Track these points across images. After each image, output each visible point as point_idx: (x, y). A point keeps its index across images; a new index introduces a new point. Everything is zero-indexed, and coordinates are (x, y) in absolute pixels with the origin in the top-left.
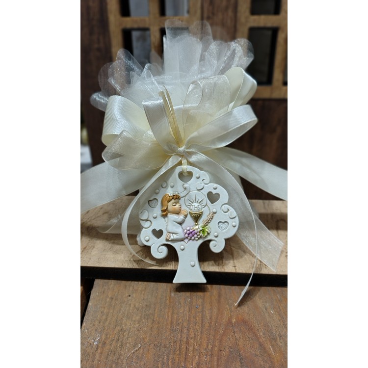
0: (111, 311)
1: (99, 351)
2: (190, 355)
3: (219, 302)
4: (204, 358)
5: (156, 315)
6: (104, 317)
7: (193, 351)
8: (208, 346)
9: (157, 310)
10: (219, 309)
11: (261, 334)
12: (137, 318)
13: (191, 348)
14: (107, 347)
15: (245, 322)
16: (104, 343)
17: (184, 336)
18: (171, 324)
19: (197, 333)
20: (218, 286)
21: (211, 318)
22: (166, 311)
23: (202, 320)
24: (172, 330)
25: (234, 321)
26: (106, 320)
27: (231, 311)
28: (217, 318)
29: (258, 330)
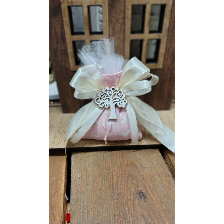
0: (81, 164)
1: (80, 179)
2: (114, 177)
3: (123, 157)
4: (119, 178)
5: (99, 164)
6: (79, 167)
7: (115, 176)
8: (120, 173)
9: (99, 162)
10: (123, 160)
11: (139, 168)
12: (92, 166)
13: (114, 175)
14: (83, 178)
15: (133, 164)
16: (82, 176)
17: (111, 171)
18: (106, 167)
19: (115, 169)
20: (122, 151)
21: (120, 163)
22: (103, 162)
23: (117, 164)
24: (106, 169)
25: (129, 163)
26: (80, 168)
27: (128, 160)
28: (123, 163)
29: (138, 166)
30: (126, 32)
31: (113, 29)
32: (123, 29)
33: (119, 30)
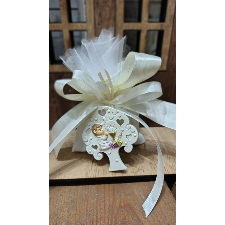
3: (114, 194)
5: (78, 206)
8: (108, 222)
9: (78, 203)
10: (114, 199)
11: (138, 211)
12: (67, 209)
15: (128, 205)
17: (95, 217)
18: (87, 211)
19: (102, 215)
21: (109, 205)
22: (84, 203)
23: (105, 206)
24: (87, 215)
25: (122, 205)
27: (121, 199)
28: (113, 204)
29: (136, 209)
30: (117, 19)
31: (100, 15)
32: (113, 15)
33: (108, 16)
